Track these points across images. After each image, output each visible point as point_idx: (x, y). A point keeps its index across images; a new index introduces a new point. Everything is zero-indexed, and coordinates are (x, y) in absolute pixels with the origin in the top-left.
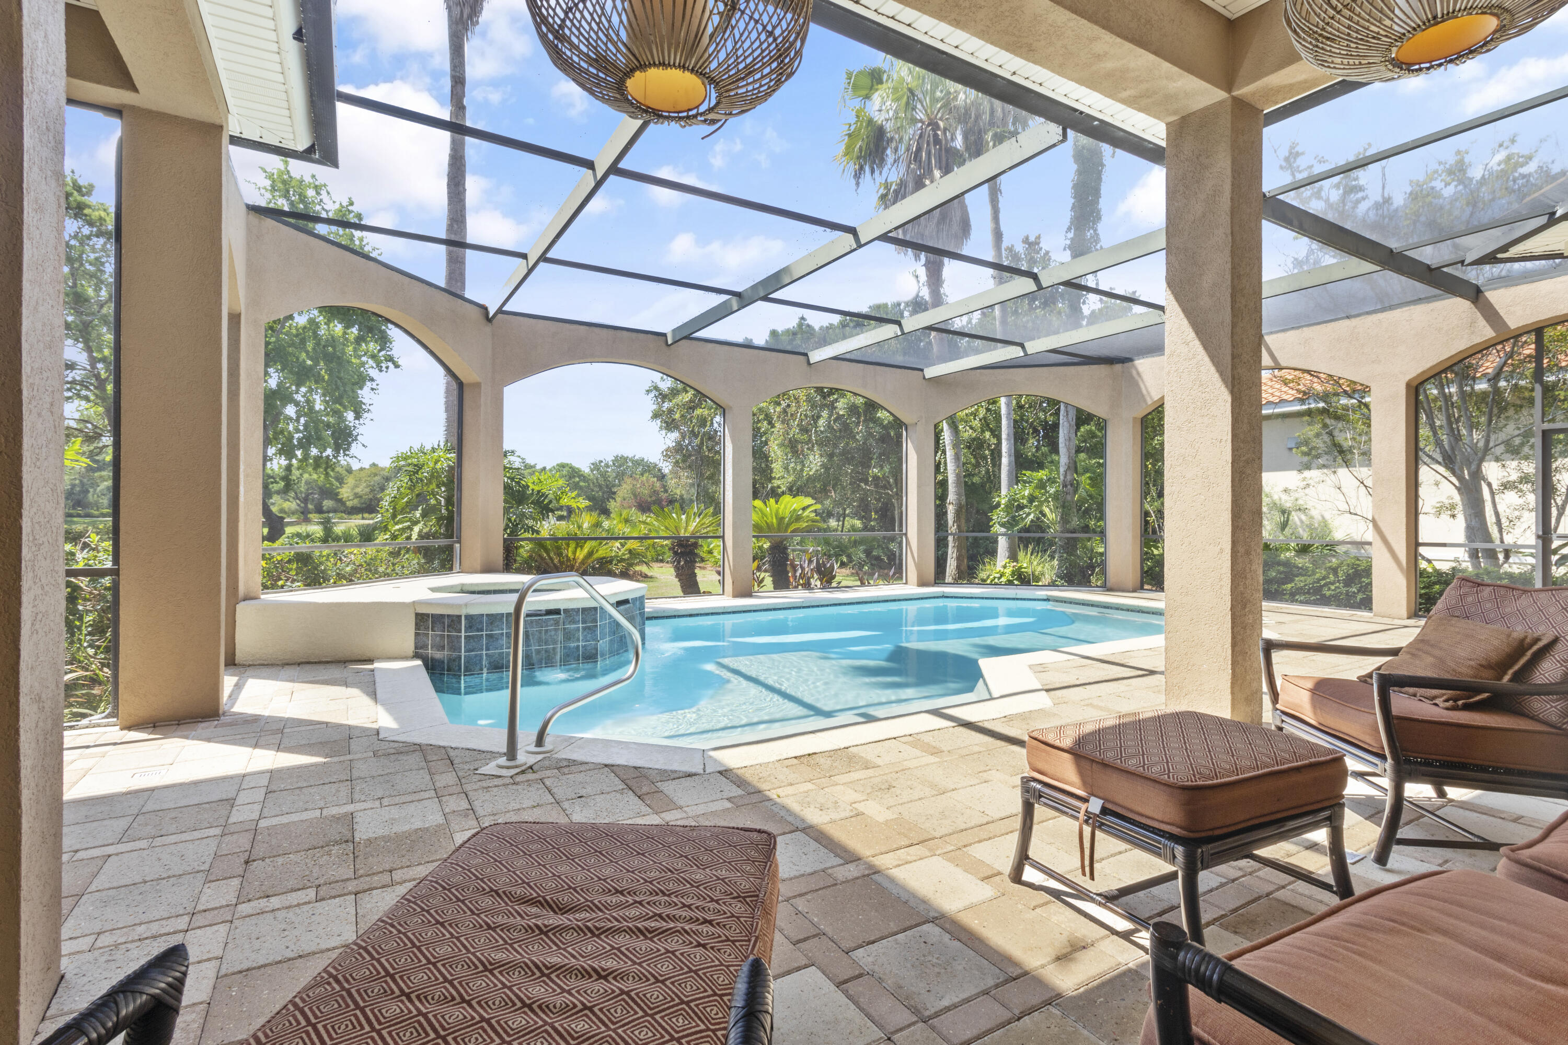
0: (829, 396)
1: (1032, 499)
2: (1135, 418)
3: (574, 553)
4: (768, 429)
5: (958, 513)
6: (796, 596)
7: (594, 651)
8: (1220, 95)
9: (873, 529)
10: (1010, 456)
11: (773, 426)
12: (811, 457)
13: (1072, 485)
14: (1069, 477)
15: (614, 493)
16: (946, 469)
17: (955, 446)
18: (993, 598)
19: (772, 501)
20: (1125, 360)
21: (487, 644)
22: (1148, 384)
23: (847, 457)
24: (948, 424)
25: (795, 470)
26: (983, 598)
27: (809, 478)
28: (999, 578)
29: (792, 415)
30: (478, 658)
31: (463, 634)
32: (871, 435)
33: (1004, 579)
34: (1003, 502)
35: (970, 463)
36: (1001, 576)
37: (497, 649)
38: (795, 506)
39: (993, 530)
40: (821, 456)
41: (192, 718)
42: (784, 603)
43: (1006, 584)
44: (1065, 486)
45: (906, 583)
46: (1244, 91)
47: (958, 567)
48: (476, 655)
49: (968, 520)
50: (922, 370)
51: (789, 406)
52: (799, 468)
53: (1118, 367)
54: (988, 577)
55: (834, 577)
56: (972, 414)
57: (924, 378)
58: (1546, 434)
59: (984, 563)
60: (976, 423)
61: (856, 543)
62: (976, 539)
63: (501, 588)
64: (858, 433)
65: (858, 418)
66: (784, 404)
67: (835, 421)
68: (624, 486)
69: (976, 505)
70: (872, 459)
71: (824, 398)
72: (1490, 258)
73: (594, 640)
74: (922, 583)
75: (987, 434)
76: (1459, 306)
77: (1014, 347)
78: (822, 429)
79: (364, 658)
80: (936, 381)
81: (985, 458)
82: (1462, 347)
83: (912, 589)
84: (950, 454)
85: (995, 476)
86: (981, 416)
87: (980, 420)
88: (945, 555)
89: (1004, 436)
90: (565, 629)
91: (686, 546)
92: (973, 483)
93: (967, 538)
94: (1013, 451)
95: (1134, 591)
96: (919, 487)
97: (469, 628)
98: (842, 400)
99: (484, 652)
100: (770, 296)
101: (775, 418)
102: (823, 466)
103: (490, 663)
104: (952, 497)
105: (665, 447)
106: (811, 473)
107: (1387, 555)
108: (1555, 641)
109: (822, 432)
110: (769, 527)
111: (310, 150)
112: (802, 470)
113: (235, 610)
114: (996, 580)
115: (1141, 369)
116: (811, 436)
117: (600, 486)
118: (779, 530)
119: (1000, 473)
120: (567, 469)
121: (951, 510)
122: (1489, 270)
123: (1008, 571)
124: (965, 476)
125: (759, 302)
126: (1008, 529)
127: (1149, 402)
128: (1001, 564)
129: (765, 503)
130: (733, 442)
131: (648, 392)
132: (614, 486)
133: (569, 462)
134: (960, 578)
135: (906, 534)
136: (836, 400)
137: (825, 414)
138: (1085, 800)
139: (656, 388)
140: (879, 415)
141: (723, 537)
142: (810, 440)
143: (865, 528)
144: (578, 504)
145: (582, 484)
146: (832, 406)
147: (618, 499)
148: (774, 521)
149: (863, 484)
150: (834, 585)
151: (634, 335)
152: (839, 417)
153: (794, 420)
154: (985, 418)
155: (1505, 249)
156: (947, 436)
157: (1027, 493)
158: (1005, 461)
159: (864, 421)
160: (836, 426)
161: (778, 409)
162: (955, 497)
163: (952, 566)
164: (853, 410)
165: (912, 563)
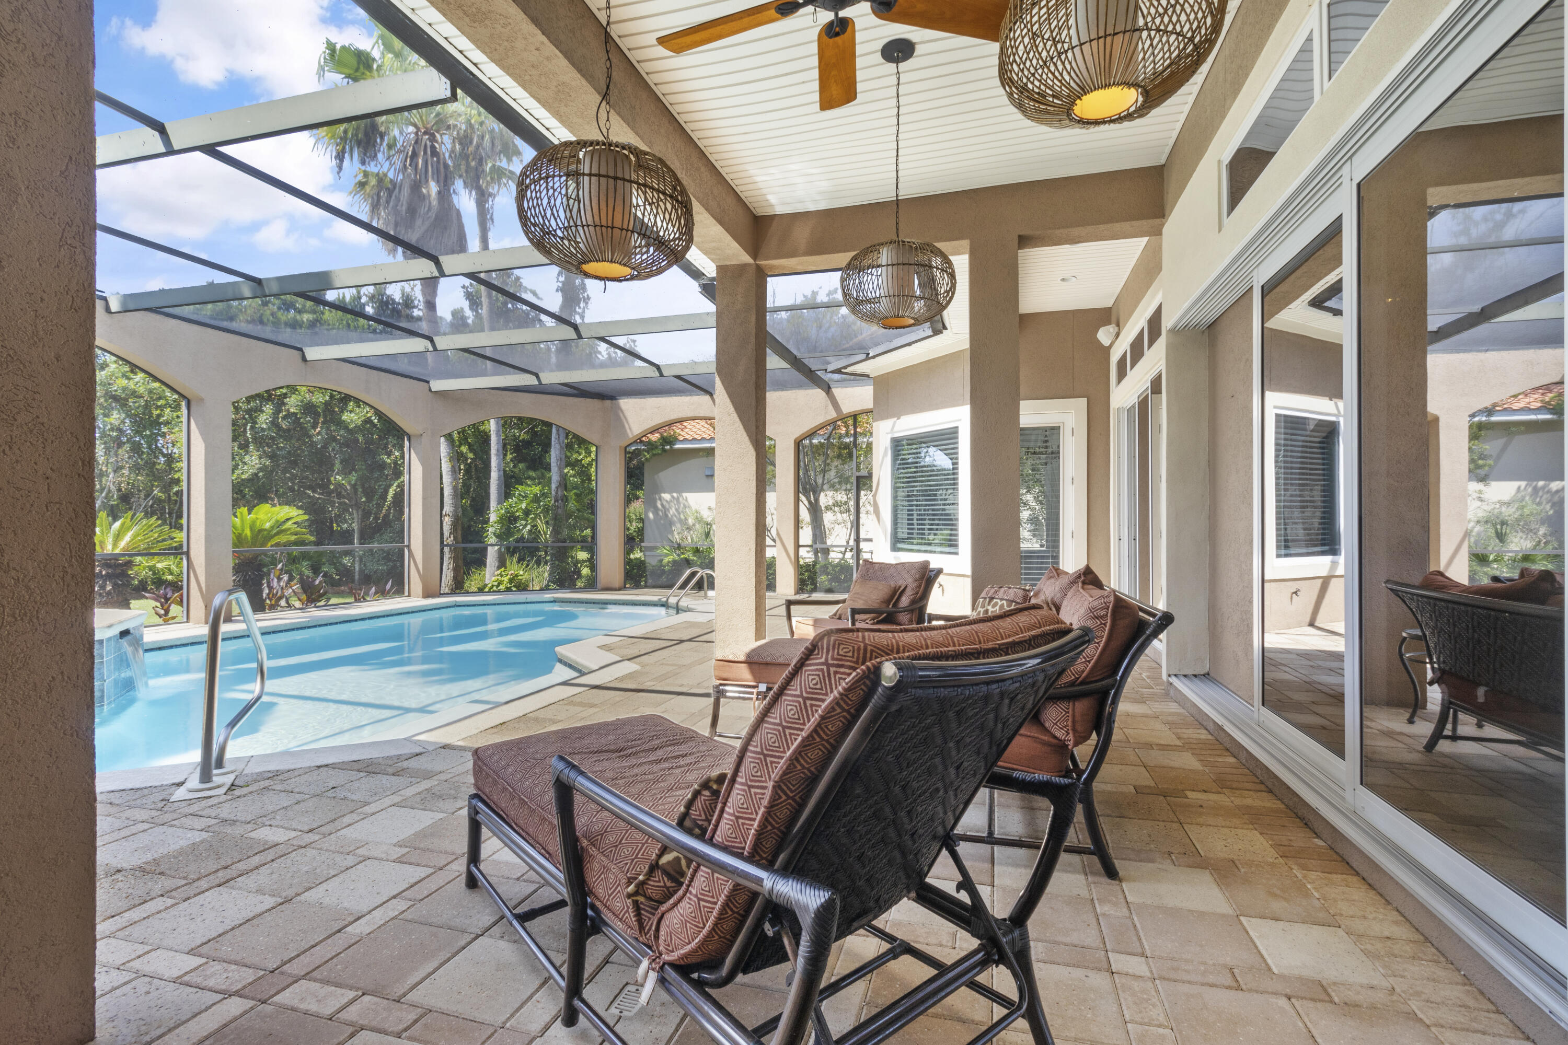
1: (527, 512)
2: (620, 447)
5: (454, 525)
8: (746, 259)
10: (499, 470)
13: (562, 500)
14: (560, 493)
17: (451, 458)
19: (245, 510)
20: (613, 398)
24: (446, 439)
28: (497, 586)
32: (334, 439)
33: (502, 587)
36: (499, 584)
39: (484, 541)
40: (260, 457)
43: (506, 591)
44: (556, 501)
45: (409, 596)
46: (762, 263)
47: (451, 578)
49: (461, 532)
50: (428, 382)
53: (600, 401)
55: (323, 595)
57: (430, 390)
58: (858, 478)
59: (474, 572)
62: (469, 549)
65: (316, 420)
67: (284, 418)
70: (332, 464)
72: (838, 371)
74: (427, 595)
76: (819, 393)
77: (529, 375)
78: (264, 426)
80: (443, 395)
82: (822, 421)
83: (416, 601)
84: (446, 466)
89: (493, 452)
93: (462, 548)
94: (502, 466)
95: (620, 589)
96: (424, 499)
104: (449, 509)
107: (784, 554)
108: (906, 587)
110: (240, 540)
114: (495, 588)
118: (254, 544)
121: (448, 522)
122: (836, 376)
123: (504, 579)
126: (501, 540)
127: (631, 436)
128: (490, 573)
130: (205, 441)
134: (456, 588)
135: (409, 546)
138: (756, 687)
141: (187, 553)
148: (248, 533)
149: (309, 492)
150: (323, 603)
152: (289, 415)
155: (845, 367)
156: (443, 448)
157: (524, 506)
158: (495, 475)
159: (323, 423)
160: (284, 425)
162: (452, 509)
163: (448, 578)
164: (309, 408)
165: (417, 575)
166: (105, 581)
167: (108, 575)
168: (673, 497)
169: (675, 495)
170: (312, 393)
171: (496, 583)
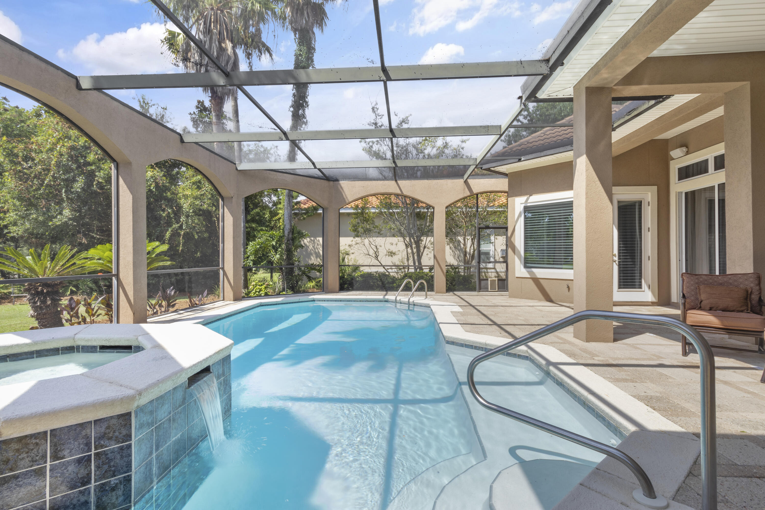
2: (338, 209)
18: (287, 303)
20: (337, 180)
22: (346, 194)
45: (224, 300)
50: (235, 164)
53: (331, 183)
57: (237, 169)
72: (488, 169)
76: (455, 182)
77: (309, 162)
80: (243, 173)
82: (461, 197)
107: (440, 270)
115: (343, 185)
135: (223, 269)
141: (117, 275)
165: (229, 286)
166: (45, 298)
167: (48, 292)
168: (311, 240)
169: (312, 238)
171: (258, 290)
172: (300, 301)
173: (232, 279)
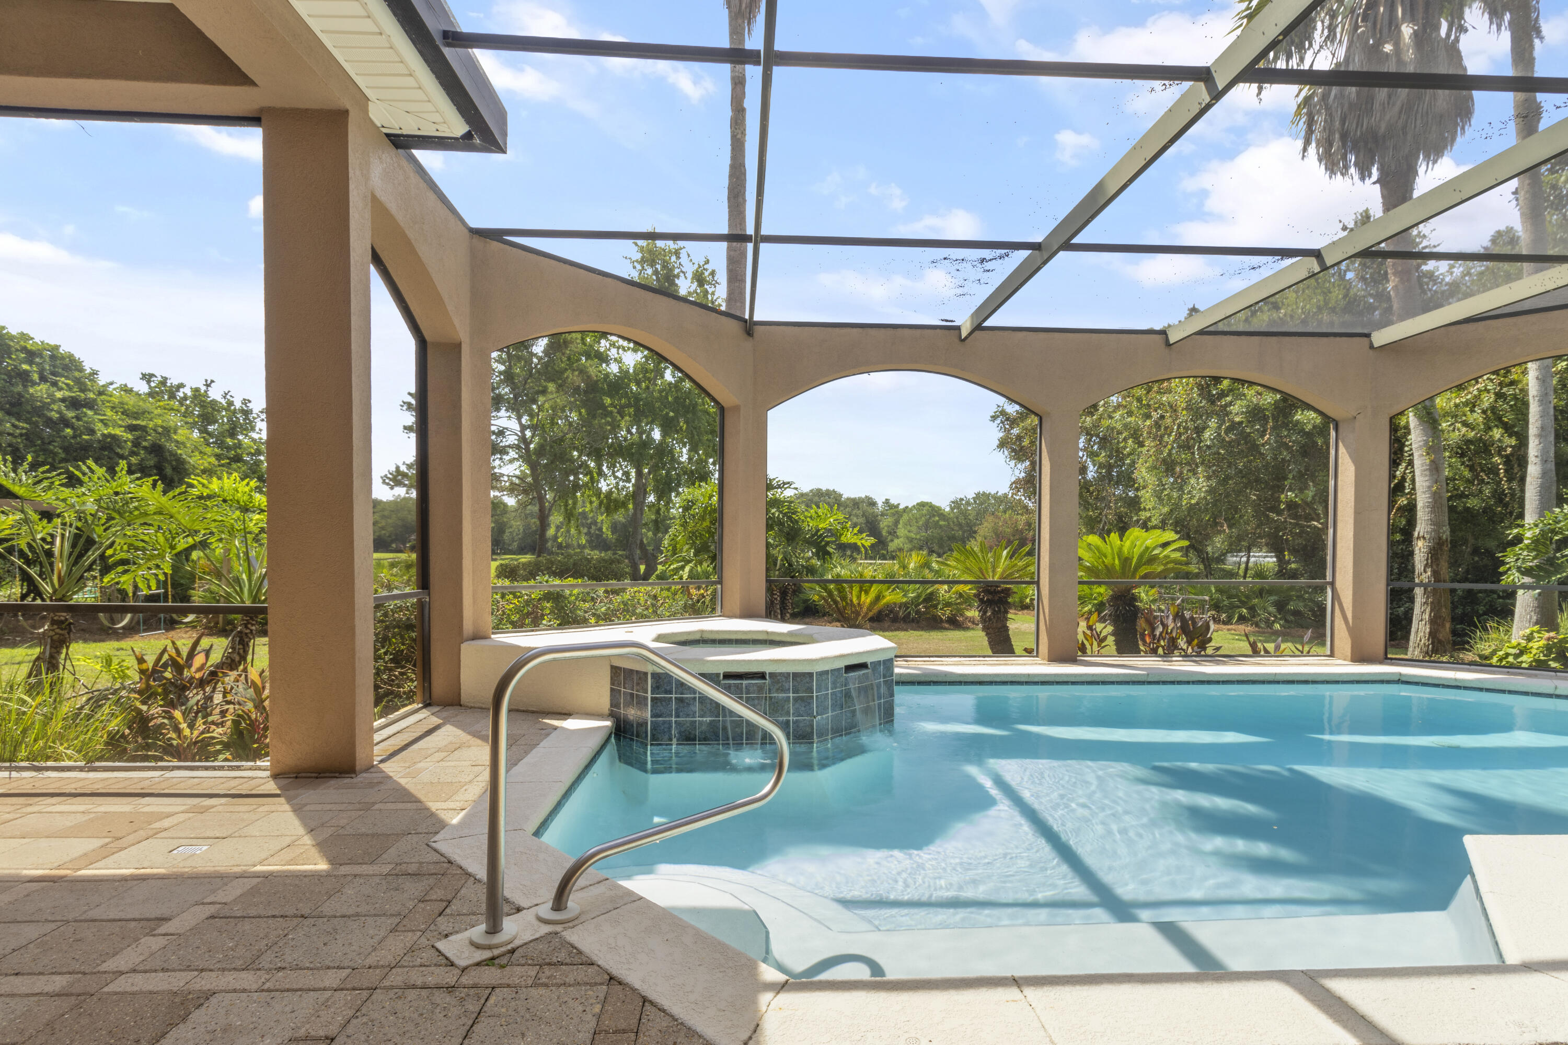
0: (1219, 399)
3: (859, 597)
4: (1134, 450)
5: (1434, 554)
6: (1143, 664)
7: (808, 730)
9: (1294, 575)
10: (1545, 461)
11: (1141, 445)
12: (1193, 481)
15: (975, 532)
16: (1414, 489)
17: (1434, 449)
18: (1504, 692)
19: (1114, 535)
21: (677, 709)
23: (1250, 479)
24: (1420, 418)
25: (1170, 497)
26: (1481, 689)
27: (1191, 508)
28: (1516, 656)
29: (1166, 428)
30: (667, 726)
31: (649, 695)
32: (1284, 446)
33: (1526, 659)
34: (1528, 534)
35: (1462, 478)
36: (1522, 653)
37: (688, 716)
38: (1149, 543)
39: (1506, 580)
40: (1208, 478)
41: (331, 772)
42: (1118, 675)
43: (1530, 668)
45: (1332, 655)
47: (1432, 634)
48: (664, 722)
49: (1454, 564)
50: (1368, 335)
51: (1162, 417)
52: (1175, 495)
54: (1494, 653)
55: (1210, 640)
56: (1466, 404)
57: (1371, 346)
59: (1485, 629)
60: (1476, 417)
61: (1261, 593)
62: (1470, 592)
63: (744, 637)
64: (1263, 445)
65: (1264, 426)
66: (1155, 415)
67: (1228, 430)
68: (986, 524)
69: (1471, 541)
70: (1285, 478)
71: (1213, 403)
73: (808, 715)
74: (1360, 657)
75: (1497, 433)
77: (1563, 266)
78: (1208, 443)
79: (564, 711)
80: (1394, 348)
81: (1494, 471)
83: (1343, 667)
84: (1420, 462)
85: (1513, 495)
86: (1486, 405)
87: (1484, 412)
88: (1408, 617)
89: (1533, 430)
90: (771, 698)
91: (995, 593)
92: (1467, 510)
93: (1453, 591)
94: (1552, 454)
96: (1357, 513)
97: (656, 689)
98: (1239, 402)
99: (673, 719)
100: (1074, 241)
101: (1145, 434)
102: (1211, 491)
103: (680, 733)
104: (1422, 526)
105: (1013, 479)
106: (1193, 502)
109: (1209, 447)
110: (1109, 570)
111: (468, 136)
112: (1180, 498)
113: (460, 650)
114: (1511, 659)
116: (1193, 453)
117: (960, 525)
119: (1523, 491)
120: (927, 508)
121: (1420, 549)
123: (1537, 645)
124: (1450, 499)
125: (1061, 253)
126: (1538, 578)
128: (1522, 631)
129: (1104, 539)
130: (1050, 459)
131: (994, 418)
132: (975, 525)
133: (929, 501)
134: (1435, 651)
135: (1332, 584)
136: (1231, 403)
137: (1213, 423)
139: (1003, 413)
140: (1298, 417)
141: (1038, 583)
142: (1193, 459)
143: (1282, 572)
144: (863, 541)
145: (942, 523)
146: (1223, 413)
147: (979, 539)
148: (1117, 562)
149: (1273, 514)
150: (1209, 651)
151: (919, 332)
152: (1233, 426)
153: (1169, 435)
154: (1493, 409)
156: (1416, 439)
158: (1533, 470)
159: (1273, 428)
160: (1230, 438)
161: (1148, 423)
162: (1429, 527)
163: (1421, 634)
164: (1255, 413)
165: (1344, 626)
170: (1260, 394)
172: (1558, 692)
173: (1351, 609)
